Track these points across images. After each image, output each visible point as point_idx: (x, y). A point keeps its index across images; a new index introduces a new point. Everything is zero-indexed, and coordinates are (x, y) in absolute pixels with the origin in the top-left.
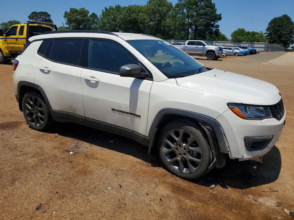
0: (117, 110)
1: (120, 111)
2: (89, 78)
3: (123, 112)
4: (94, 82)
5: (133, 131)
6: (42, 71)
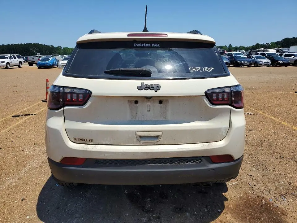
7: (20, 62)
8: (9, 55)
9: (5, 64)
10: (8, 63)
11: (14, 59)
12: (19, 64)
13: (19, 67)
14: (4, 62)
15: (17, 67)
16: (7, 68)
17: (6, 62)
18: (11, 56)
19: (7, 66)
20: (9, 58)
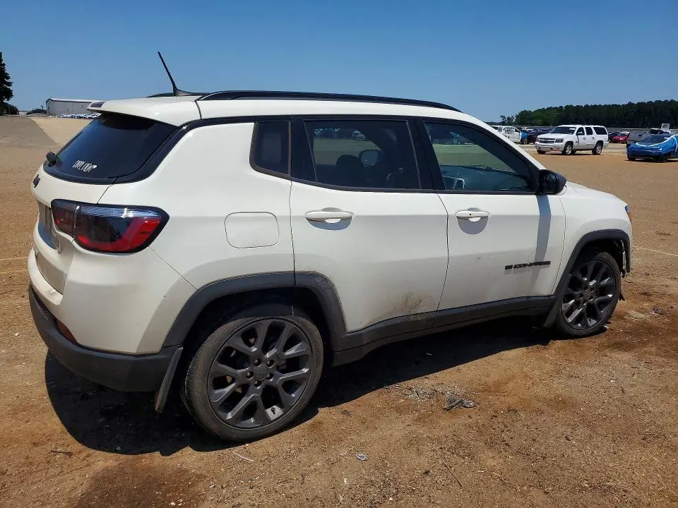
0: (515, 267)
1: (520, 266)
2: (465, 213)
3: (525, 265)
4: (478, 219)
5: (528, 297)
6: (317, 222)
7: (600, 143)
8: (578, 126)
9: (563, 144)
10: (570, 143)
11: (586, 135)
12: (596, 147)
13: (595, 152)
14: (561, 141)
15: (590, 152)
16: (564, 153)
17: (565, 141)
18: (581, 129)
19: (565, 149)
20: (575, 132)
